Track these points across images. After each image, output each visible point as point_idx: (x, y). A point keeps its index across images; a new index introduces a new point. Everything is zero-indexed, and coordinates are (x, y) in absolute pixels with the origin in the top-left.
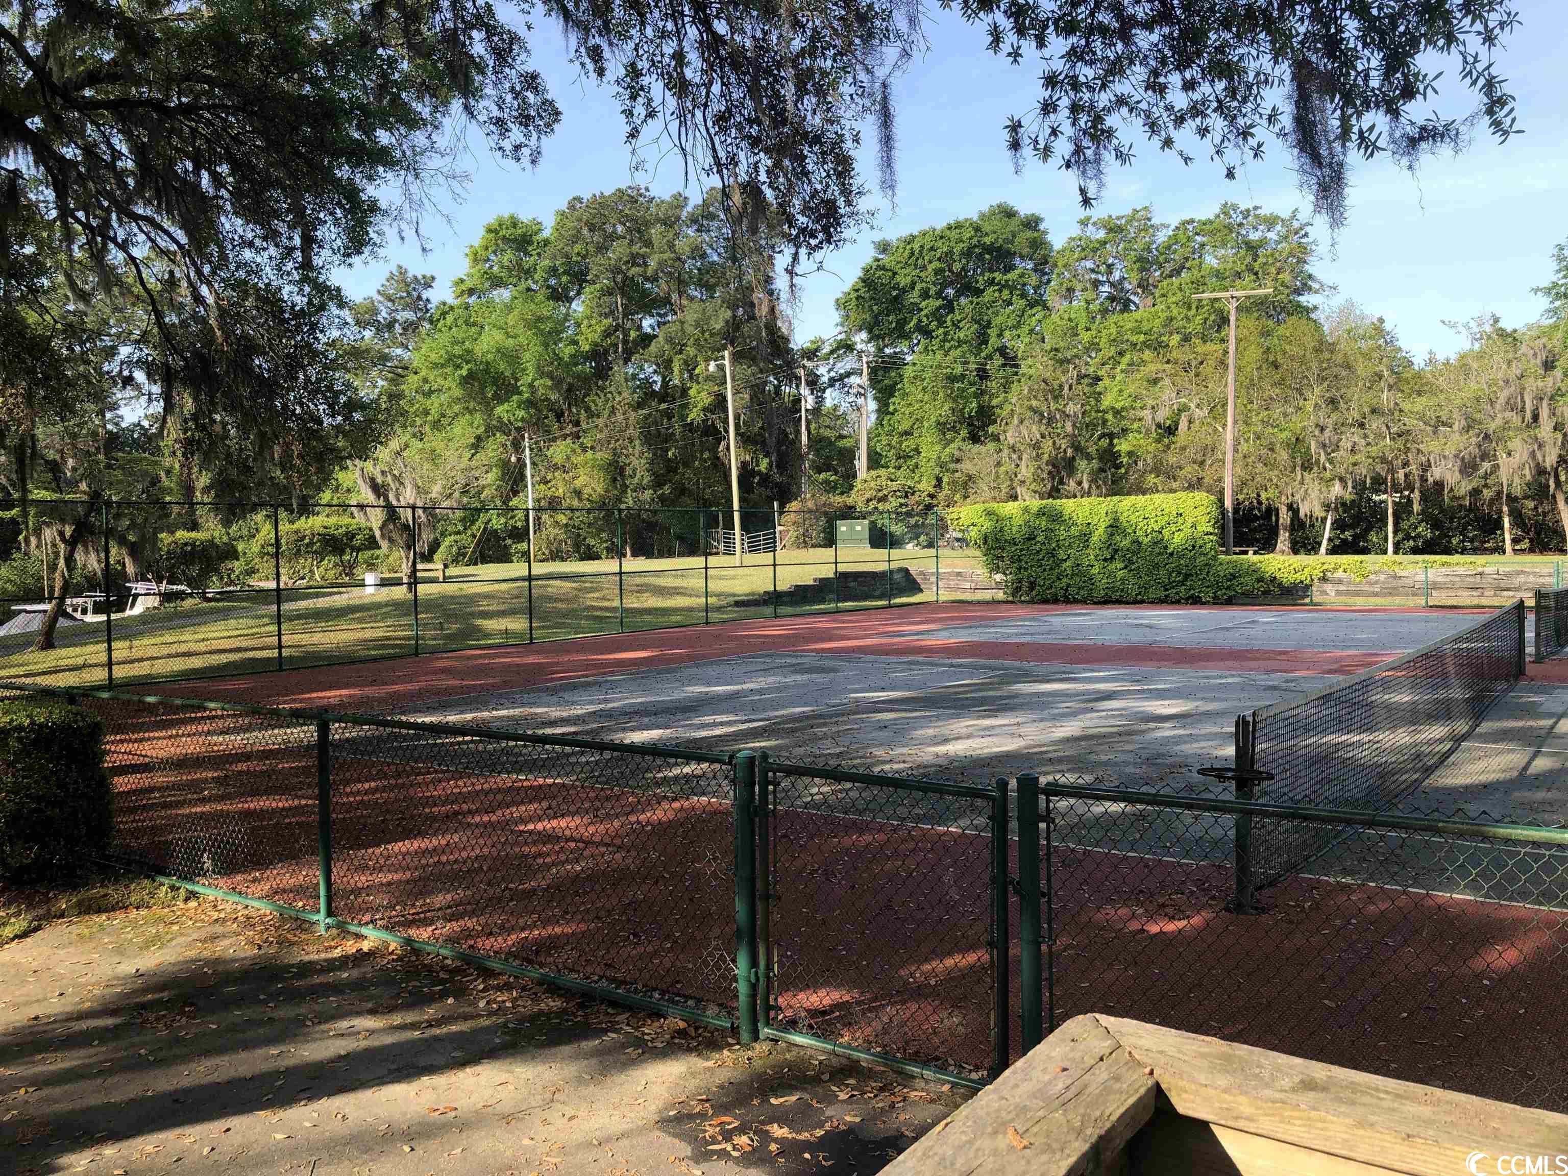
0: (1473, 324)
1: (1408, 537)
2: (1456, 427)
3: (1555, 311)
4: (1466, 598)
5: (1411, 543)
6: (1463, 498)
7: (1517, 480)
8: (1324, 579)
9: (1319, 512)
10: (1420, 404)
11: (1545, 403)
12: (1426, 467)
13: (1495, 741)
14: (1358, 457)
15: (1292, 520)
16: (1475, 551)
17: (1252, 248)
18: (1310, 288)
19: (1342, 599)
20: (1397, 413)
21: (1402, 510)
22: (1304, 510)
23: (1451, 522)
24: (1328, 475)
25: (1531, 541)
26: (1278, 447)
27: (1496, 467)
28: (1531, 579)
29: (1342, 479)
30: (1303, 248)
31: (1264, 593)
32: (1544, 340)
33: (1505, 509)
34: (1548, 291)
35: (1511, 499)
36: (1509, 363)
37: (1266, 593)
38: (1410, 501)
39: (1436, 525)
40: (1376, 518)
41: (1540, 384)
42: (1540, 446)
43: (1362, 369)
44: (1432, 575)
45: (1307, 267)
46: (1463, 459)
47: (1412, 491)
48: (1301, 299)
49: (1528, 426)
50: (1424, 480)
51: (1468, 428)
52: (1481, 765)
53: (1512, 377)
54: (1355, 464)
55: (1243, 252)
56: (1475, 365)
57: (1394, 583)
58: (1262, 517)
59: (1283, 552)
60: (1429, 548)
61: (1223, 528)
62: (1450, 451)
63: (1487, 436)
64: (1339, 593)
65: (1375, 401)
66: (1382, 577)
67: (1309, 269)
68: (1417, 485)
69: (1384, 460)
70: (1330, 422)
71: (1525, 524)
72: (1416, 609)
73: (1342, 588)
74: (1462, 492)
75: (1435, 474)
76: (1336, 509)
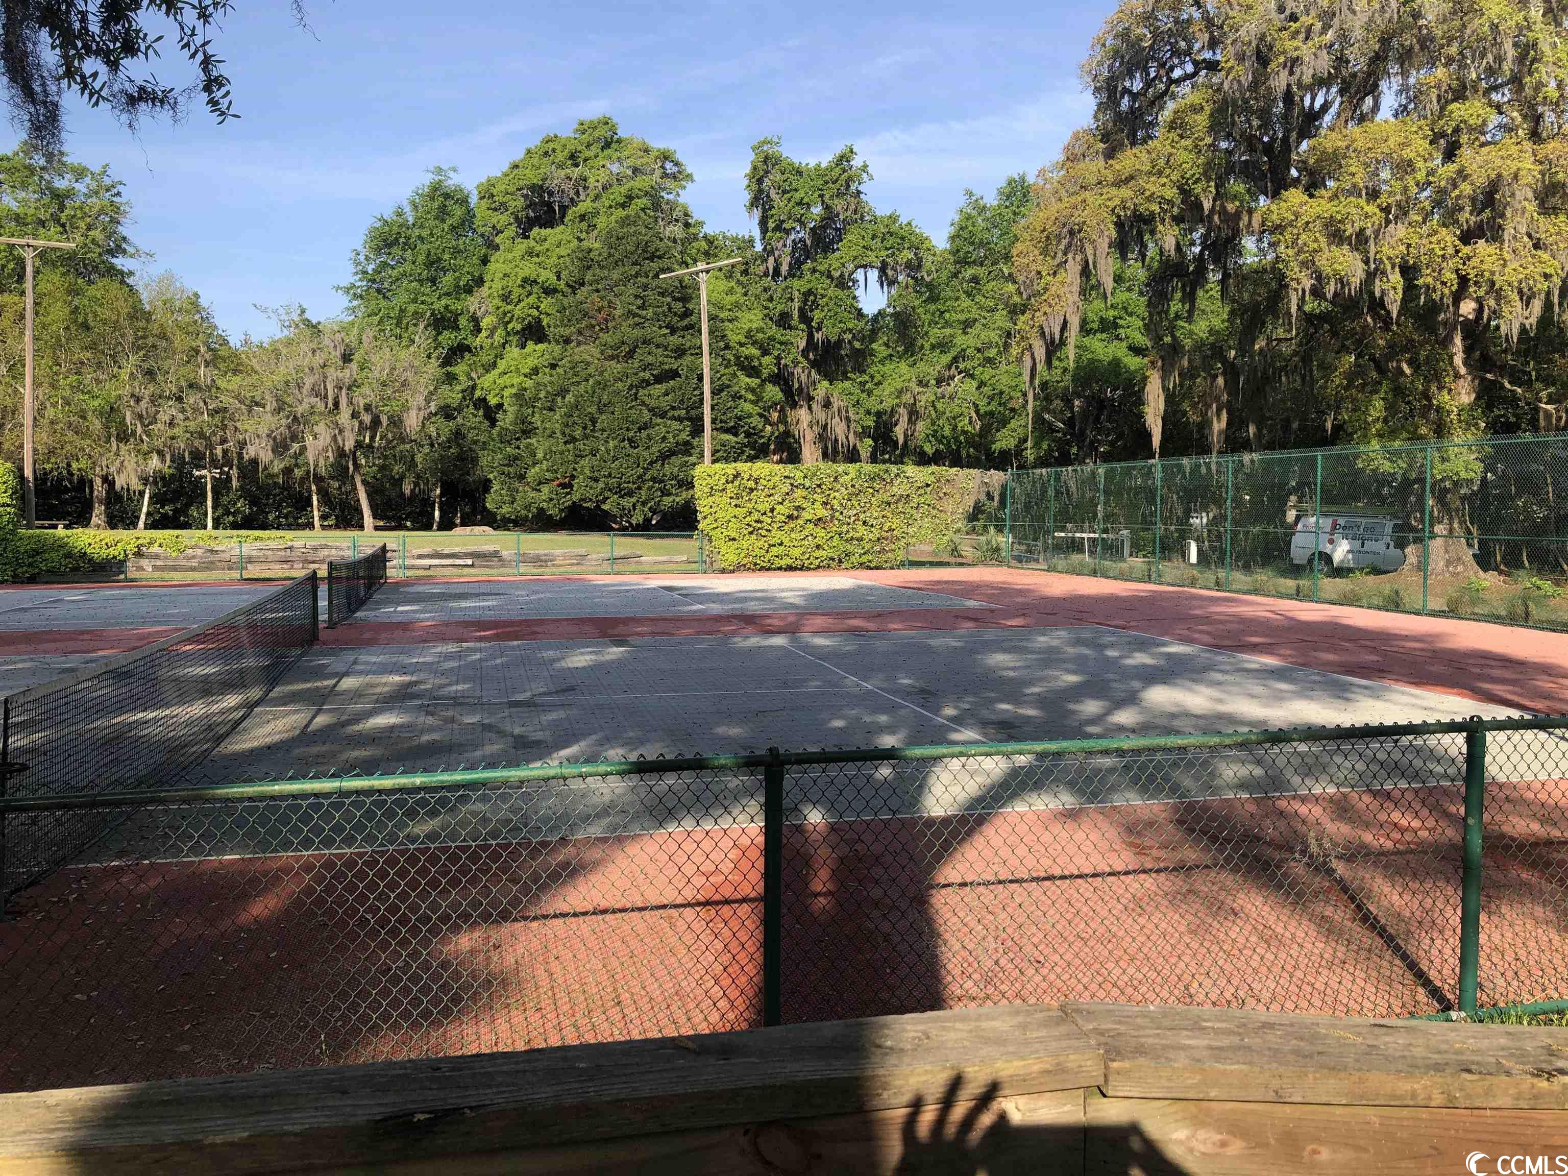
0: (281, 311)
1: (228, 513)
2: (268, 408)
3: (353, 310)
4: (278, 571)
5: (231, 518)
6: (277, 476)
7: (322, 462)
8: (139, 554)
9: (136, 485)
10: (234, 383)
11: (344, 391)
12: (242, 444)
13: (284, 705)
14: (176, 431)
15: (108, 493)
16: (289, 527)
17: (60, 198)
18: (124, 252)
19: (158, 574)
20: (214, 390)
21: (221, 486)
22: (120, 482)
23: (268, 499)
24: (145, 447)
25: (337, 517)
26: (90, 416)
27: (303, 449)
28: (334, 552)
29: (161, 454)
30: (117, 209)
31: (72, 570)
32: (343, 334)
33: (314, 488)
34: (347, 290)
35: (318, 479)
36: (314, 351)
37: (75, 569)
38: (229, 479)
39: (253, 501)
40: (196, 493)
41: (340, 375)
42: (341, 431)
43: (180, 341)
44: (247, 549)
45: (120, 228)
46: (275, 439)
47: (231, 468)
48: (114, 260)
49: (330, 412)
50: (240, 455)
51: (279, 410)
52: (269, 728)
53: (316, 365)
54: (173, 438)
55: (46, 199)
56: (284, 352)
57: (212, 558)
58: (74, 489)
59: (98, 526)
60: (248, 523)
61: (23, 498)
62: (263, 430)
63: (295, 419)
64: (155, 568)
65: (192, 376)
66: (199, 552)
67: (123, 230)
68: (235, 462)
69: (201, 435)
70: (146, 393)
71: (331, 502)
72: (232, 581)
73: (159, 563)
74: (276, 470)
75: (251, 451)
76: (155, 483)
